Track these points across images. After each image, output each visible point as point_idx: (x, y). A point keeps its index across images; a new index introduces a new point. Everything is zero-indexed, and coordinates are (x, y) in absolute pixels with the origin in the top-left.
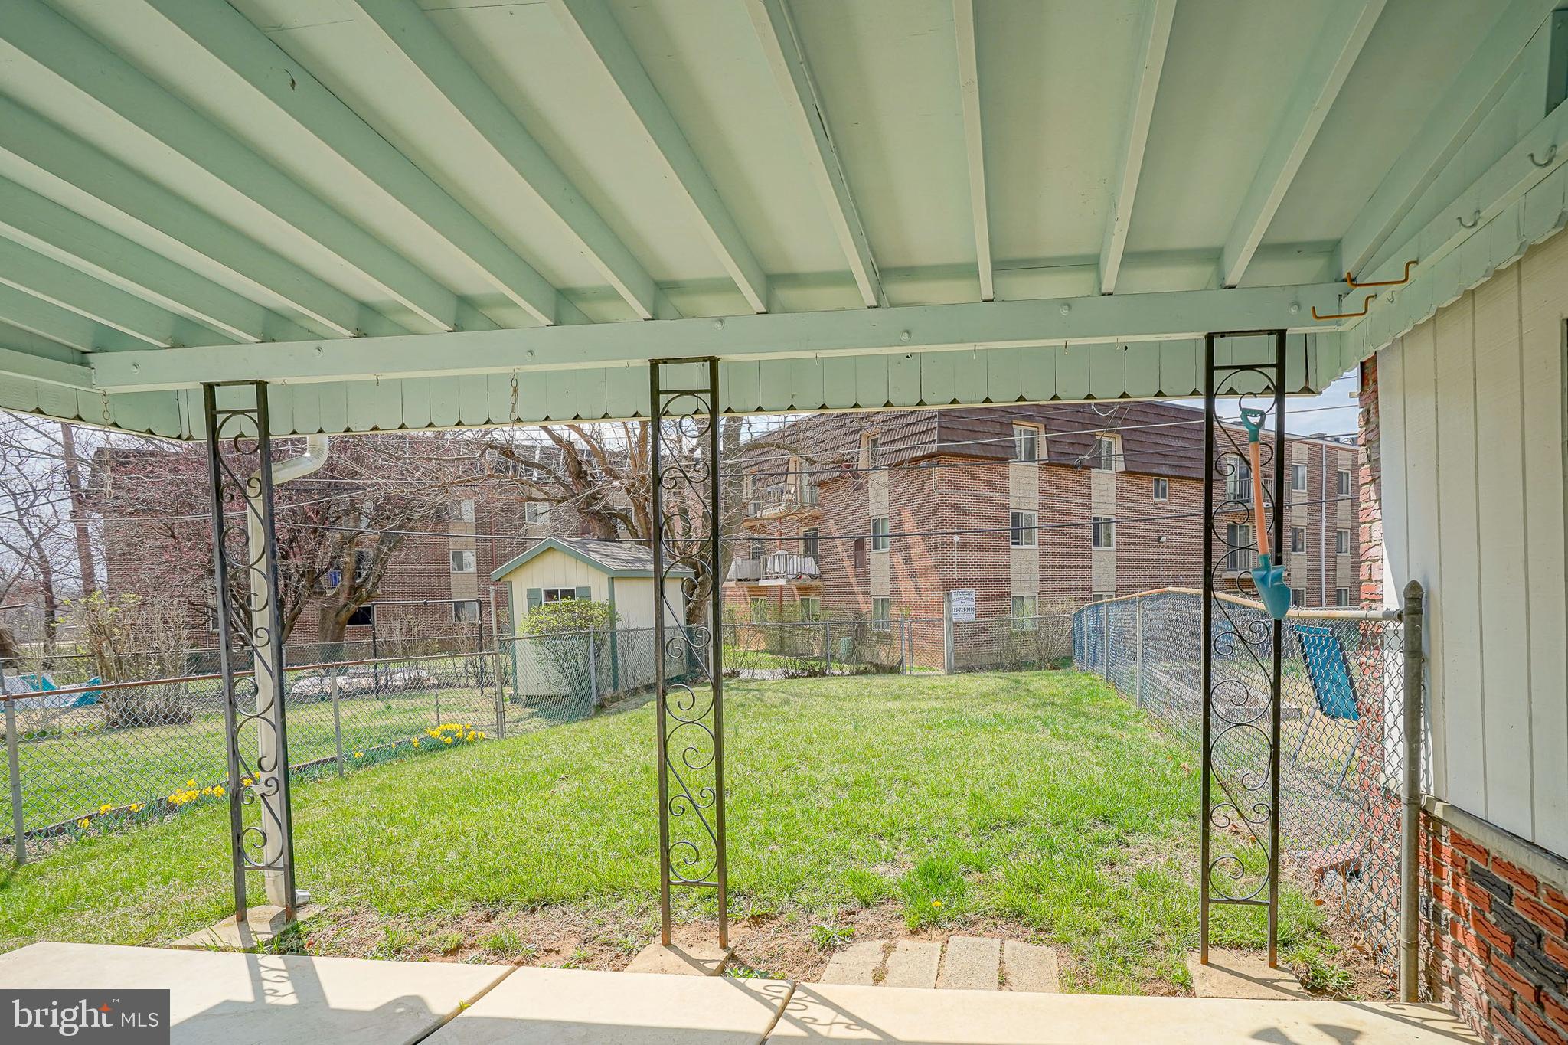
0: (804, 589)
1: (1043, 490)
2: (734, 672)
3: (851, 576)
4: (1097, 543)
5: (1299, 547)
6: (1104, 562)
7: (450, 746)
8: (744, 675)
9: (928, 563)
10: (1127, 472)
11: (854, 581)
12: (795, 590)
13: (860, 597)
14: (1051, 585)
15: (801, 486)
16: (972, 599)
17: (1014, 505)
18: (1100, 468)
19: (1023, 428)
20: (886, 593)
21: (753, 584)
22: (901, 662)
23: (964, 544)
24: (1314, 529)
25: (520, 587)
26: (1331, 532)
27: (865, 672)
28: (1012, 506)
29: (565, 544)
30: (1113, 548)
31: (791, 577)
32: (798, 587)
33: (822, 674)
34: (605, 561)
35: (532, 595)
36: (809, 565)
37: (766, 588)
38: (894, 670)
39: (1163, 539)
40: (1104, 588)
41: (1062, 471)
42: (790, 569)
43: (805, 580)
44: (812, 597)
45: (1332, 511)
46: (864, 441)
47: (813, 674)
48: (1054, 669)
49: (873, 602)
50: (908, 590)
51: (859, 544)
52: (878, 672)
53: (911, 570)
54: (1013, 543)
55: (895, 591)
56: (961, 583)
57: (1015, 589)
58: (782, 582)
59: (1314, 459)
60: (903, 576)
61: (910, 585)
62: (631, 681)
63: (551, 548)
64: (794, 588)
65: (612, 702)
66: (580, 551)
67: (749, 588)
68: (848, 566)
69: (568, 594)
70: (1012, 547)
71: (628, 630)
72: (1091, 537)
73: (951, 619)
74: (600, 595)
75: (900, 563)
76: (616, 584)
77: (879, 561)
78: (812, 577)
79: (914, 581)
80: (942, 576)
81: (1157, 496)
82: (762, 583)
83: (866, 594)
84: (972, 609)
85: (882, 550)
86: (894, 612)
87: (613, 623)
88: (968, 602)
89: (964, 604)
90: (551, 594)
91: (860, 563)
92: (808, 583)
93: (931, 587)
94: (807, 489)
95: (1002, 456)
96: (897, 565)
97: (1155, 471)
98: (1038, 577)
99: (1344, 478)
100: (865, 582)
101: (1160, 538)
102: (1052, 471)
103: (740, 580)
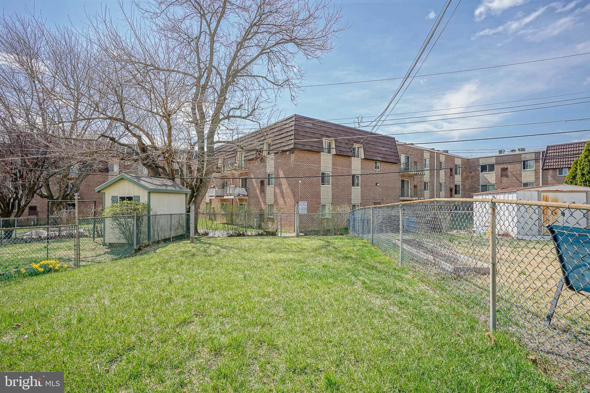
0: (241, 200)
1: (334, 164)
2: (206, 233)
3: (259, 195)
4: (353, 185)
5: (427, 189)
6: (356, 193)
7: (44, 273)
8: (211, 235)
9: (289, 190)
10: (365, 159)
11: (260, 197)
12: (238, 201)
13: (262, 204)
14: (336, 201)
15: (241, 161)
16: (306, 205)
17: (323, 170)
18: (355, 157)
19: (326, 141)
20: (272, 202)
21: (222, 198)
22: (277, 231)
23: (304, 183)
24: (432, 182)
25: (109, 195)
26: (438, 184)
27: (261, 235)
28: (321, 170)
29: (129, 177)
30: (360, 187)
31: (236, 195)
32: (239, 199)
33: (244, 235)
34: (146, 185)
35: (114, 199)
36: (243, 191)
37: (227, 199)
38: (273, 234)
39: (378, 184)
40: (356, 202)
41: (341, 157)
42: (236, 192)
43: (241, 197)
44: (244, 203)
45: (438, 176)
46: (265, 144)
47: (239, 235)
48: (341, 235)
49: (267, 205)
50: (281, 201)
51: (262, 183)
52: (267, 235)
53: (282, 193)
54: (322, 184)
55: (276, 202)
56: (302, 199)
57: (323, 202)
58: (232, 197)
59: (432, 157)
60: (279, 195)
61: (282, 199)
62: (156, 237)
63: (122, 178)
64: (237, 199)
65: (144, 247)
66: (136, 180)
67: (221, 200)
68: (258, 192)
69: (130, 199)
70: (321, 185)
71: (156, 215)
72: (351, 182)
73: (298, 213)
74: (144, 199)
75: (278, 191)
76: (151, 194)
77: (269, 190)
78: (244, 195)
79: (283, 198)
80: (294, 196)
81: (376, 168)
82: (225, 197)
83: (265, 203)
84: (306, 209)
85: (271, 186)
86: (275, 210)
87: (149, 212)
88: (304, 206)
89: (303, 207)
90: (123, 199)
91: (263, 191)
92: (243, 198)
93: (290, 200)
94: (243, 162)
95: (318, 151)
96: (277, 191)
97: (375, 159)
98: (331, 198)
99: (442, 164)
100: (264, 197)
101: (377, 184)
102: (337, 157)
103: (217, 196)
